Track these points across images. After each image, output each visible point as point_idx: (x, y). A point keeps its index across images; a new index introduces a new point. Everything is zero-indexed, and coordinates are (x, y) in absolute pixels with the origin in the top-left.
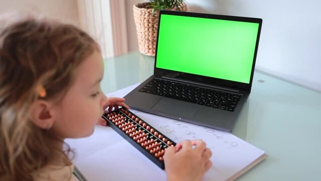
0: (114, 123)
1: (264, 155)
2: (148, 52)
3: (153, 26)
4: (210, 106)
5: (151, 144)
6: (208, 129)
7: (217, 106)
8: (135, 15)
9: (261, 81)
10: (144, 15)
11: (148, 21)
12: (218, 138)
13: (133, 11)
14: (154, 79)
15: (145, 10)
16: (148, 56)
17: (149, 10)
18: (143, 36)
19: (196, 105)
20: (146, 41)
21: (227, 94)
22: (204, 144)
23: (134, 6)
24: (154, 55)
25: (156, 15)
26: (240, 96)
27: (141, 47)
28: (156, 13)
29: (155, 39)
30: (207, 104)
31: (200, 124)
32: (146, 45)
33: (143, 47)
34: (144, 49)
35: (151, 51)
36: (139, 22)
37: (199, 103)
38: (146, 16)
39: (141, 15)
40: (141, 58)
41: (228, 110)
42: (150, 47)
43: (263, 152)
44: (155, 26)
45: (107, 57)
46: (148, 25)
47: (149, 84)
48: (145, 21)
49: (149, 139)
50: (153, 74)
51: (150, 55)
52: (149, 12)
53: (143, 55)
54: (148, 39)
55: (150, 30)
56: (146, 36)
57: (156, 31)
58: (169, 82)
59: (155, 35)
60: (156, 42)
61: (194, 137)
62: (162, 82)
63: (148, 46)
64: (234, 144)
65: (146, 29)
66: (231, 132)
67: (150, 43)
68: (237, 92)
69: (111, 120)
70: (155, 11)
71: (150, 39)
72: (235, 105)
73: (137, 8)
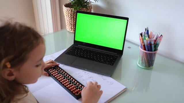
0: (52, 75)
1: (126, 88)
2: (71, 30)
3: (73, 17)
4: (101, 62)
5: (71, 86)
6: (100, 75)
7: (105, 62)
8: (64, 11)
9: (129, 48)
10: (69, 11)
11: (71, 14)
12: (104, 80)
13: (63, 9)
14: (74, 47)
15: (69, 9)
16: (71, 32)
17: (71, 9)
18: (69, 22)
19: (94, 62)
20: (70, 25)
21: (111, 55)
22: (97, 83)
23: (63, 6)
24: (74, 32)
25: (75, 12)
26: (117, 57)
27: (67, 27)
28: (75, 10)
29: (75, 24)
30: (100, 61)
31: (96, 72)
32: (70, 27)
33: (68, 27)
34: (69, 29)
35: (72, 30)
36: (66, 15)
37: (96, 61)
38: (70, 12)
39: (67, 11)
40: (68, 33)
41: (110, 65)
42: (72, 28)
43: (125, 87)
44: (75, 17)
45: (50, 33)
46: (71, 17)
47: (71, 49)
48: (69, 14)
49: (70, 83)
50: (73, 44)
51: (72, 32)
52: (71, 10)
53: (68, 31)
54: (71, 24)
55: (72, 19)
56: (70, 22)
57: (75, 20)
58: (81, 48)
59: (75, 21)
60: (75, 25)
61: (92, 79)
62: (78, 48)
63: (71, 27)
64: (112, 83)
65: (70, 19)
66: (111, 76)
67: (72, 26)
68: (116, 55)
69: (51, 73)
70: (74, 10)
71: (72, 24)
72: (114, 62)
73: (65, 7)
